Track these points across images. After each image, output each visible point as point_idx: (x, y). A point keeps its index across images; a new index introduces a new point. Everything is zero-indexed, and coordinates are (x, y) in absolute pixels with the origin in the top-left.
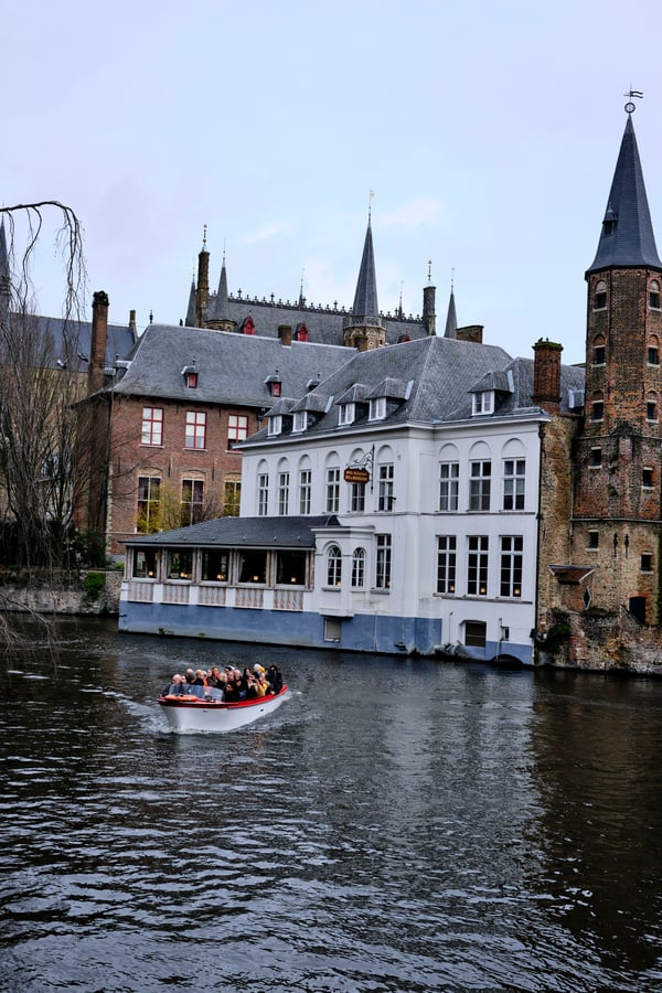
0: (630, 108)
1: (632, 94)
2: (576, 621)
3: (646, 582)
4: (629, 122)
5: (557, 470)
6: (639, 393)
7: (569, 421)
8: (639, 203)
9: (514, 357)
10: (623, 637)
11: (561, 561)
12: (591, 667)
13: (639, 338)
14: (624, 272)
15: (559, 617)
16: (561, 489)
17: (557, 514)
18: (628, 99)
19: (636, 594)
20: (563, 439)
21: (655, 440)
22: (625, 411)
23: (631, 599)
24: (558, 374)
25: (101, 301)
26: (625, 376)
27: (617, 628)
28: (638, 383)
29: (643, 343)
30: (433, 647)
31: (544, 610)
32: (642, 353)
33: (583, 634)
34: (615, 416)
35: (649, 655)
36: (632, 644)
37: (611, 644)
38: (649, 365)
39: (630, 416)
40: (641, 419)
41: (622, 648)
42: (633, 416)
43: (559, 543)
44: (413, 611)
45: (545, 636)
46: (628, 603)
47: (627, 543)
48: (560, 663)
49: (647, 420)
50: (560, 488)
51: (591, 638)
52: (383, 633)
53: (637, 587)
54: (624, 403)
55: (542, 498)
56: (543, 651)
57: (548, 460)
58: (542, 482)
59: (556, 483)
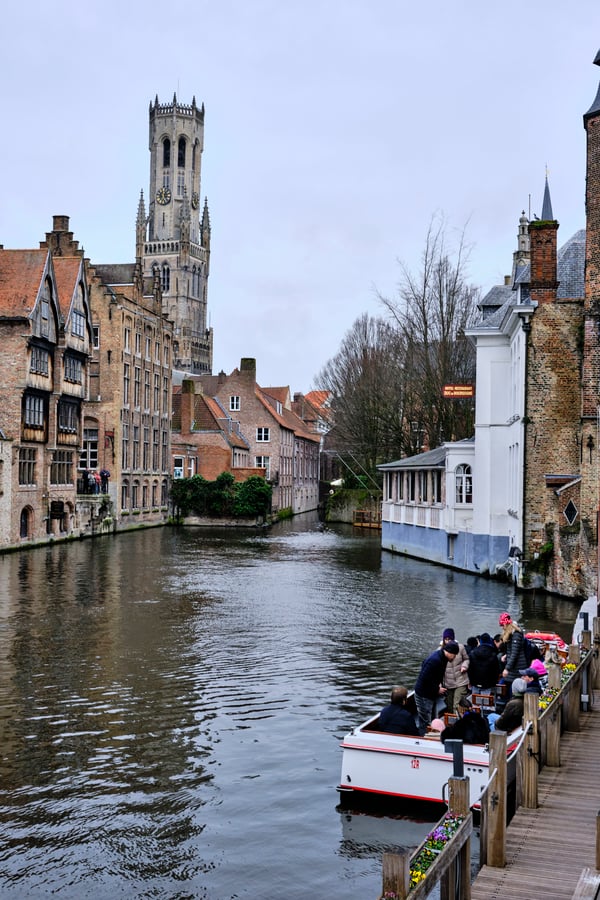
2: (557, 537)
5: (555, 366)
7: (574, 306)
10: (581, 558)
12: (566, 594)
15: (549, 531)
16: (563, 387)
17: (557, 417)
20: (565, 329)
23: (598, 513)
26: (599, 245)
27: (578, 546)
31: (541, 526)
33: (560, 553)
34: (591, 295)
36: (584, 567)
37: (575, 565)
41: (579, 570)
43: (560, 449)
44: (487, 528)
45: (536, 555)
46: (595, 516)
47: (591, 446)
48: (549, 588)
50: (559, 386)
51: (565, 558)
52: (469, 552)
54: (599, 277)
55: (531, 399)
56: (537, 572)
57: (538, 355)
58: (531, 381)
59: (554, 379)
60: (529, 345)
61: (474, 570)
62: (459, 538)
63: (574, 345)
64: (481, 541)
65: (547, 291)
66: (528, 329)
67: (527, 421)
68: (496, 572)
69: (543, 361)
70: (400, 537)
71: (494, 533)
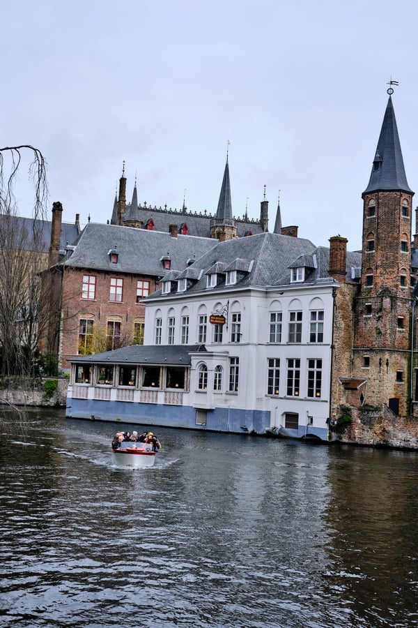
0: (390, 91)
1: (391, 83)
2: (355, 413)
3: (399, 389)
4: (390, 100)
5: (344, 318)
6: (396, 269)
7: (351, 286)
8: (396, 150)
9: (317, 246)
10: (385, 424)
11: (346, 375)
12: (365, 442)
13: (395, 235)
14: (386, 194)
15: (345, 410)
16: (347, 330)
17: (344, 346)
18: (389, 86)
19: (393, 396)
20: (348, 298)
21: (406, 299)
22: (387, 281)
23: (390, 399)
24: (345, 257)
25: (57, 208)
26: (387, 259)
27: (381, 418)
28: (394, 263)
29: (398, 238)
30: (264, 429)
31: (335, 406)
32: (398, 244)
33: (359, 421)
34: (380, 284)
35: (401, 435)
36: (390, 428)
37: (377, 428)
38: (402, 252)
39: (390, 284)
40: (396, 286)
41: (384, 430)
42: (392, 284)
43: (345, 364)
44: (252, 406)
45: (336, 423)
46: (388, 401)
47: (387, 364)
48: (345, 440)
49: (400, 287)
50: (345, 329)
51: (364, 424)
52: (233, 420)
53: (394, 392)
54: (386, 276)
55: (334, 335)
56: (335, 432)
57: (338, 311)
58: (335, 325)
59: (343, 326)
60: (334, 305)
61: (241, 431)
62: (215, 412)
63: (351, 308)
64: (242, 413)
65: (342, 277)
66: (334, 296)
67: (333, 347)
68: (265, 432)
69: (340, 314)
70: (108, 410)
71: (264, 409)
